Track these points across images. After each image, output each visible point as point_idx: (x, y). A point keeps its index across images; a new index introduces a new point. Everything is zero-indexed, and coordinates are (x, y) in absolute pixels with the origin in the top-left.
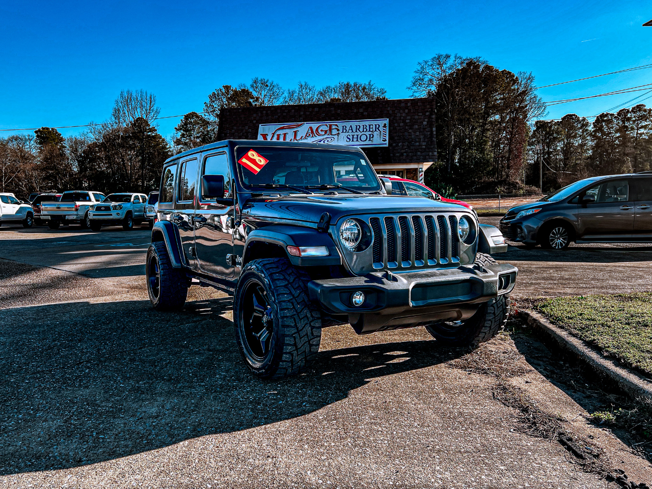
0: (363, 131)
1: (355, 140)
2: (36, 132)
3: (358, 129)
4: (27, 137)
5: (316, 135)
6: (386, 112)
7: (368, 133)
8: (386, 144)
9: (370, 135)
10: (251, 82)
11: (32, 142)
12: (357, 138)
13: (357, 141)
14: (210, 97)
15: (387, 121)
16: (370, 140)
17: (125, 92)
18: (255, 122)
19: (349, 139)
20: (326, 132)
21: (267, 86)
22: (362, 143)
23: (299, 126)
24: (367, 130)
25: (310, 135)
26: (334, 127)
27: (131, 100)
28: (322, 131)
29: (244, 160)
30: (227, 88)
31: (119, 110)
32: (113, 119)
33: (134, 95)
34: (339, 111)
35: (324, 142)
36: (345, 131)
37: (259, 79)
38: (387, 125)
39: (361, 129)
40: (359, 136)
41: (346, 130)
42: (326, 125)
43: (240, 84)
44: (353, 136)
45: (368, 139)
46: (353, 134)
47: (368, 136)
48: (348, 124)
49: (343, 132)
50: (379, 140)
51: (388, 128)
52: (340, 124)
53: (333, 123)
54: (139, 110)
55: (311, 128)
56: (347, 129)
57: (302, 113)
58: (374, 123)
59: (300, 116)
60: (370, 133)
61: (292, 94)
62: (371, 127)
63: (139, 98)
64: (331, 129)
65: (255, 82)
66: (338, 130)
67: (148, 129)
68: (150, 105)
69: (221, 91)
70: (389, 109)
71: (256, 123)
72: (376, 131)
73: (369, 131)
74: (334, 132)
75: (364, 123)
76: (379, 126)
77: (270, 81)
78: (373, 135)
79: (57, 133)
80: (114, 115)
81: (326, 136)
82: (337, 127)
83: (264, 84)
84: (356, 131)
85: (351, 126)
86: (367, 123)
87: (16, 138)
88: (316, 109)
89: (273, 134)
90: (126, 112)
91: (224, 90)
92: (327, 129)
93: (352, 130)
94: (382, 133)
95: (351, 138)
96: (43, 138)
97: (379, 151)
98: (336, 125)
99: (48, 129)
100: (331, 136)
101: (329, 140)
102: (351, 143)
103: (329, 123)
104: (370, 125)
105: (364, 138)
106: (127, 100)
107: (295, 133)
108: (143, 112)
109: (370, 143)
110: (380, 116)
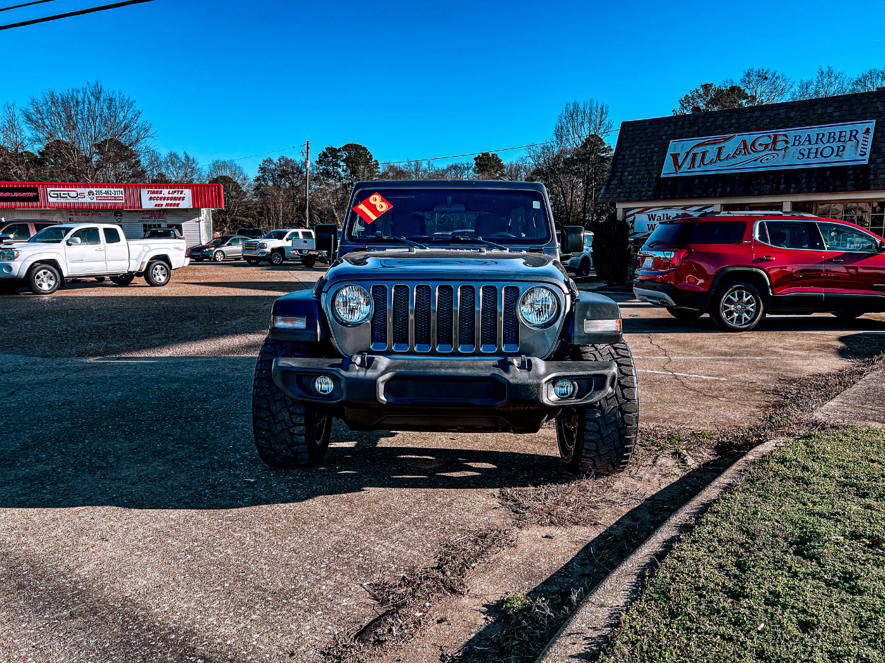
0: (828, 142)
1: (812, 156)
2: (475, 159)
3: (819, 139)
4: (466, 166)
5: (750, 151)
6: (872, 110)
7: (835, 145)
8: (865, 160)
9: (839, 147)
10: (742, 76)
11: (471, 171)
12: (816, 153)
13: (816, 157)
14: (681, 102)
15: (872, 125)
16: (837, 155)
17: (571, 104)
18: (664, 137)
19: (803, 155)
20: (766, 146)
21: (766, 78)
22: (824, 160)
23: (727, 139)
24: (834, 139)
25: (740, 152)
26: (780, 138)
27: (577, 114)
28: (760, 145)
29: (362, 207)
30: (706, 87)
31: (562, 127)
32: (555, 138)
33: (581, 107)
34: (792, 114)
35: (761, 161)
36: (797, 143)
37: (755, 70)
38: (872, 131)
39: (825, 139)
40: (820, 150)
41: (800, 142)
42: (769, 136)
43: (725, 79)
44: (810, 150)
45: (835, 154)
46: (810, 146)
47: (836, 150)
48: (804, 132)
49: (794, 145)
50: (852, 153)
51: (872, 134)
52: (792, 133)
53: (782, 132)
54: (586, 125)
55: (744, 141)
56: (802, 141)
57: (734, 121)
58: (847, 128)
59: (731, 125)
60: (840, 144)
61: (805, 86)
62: (843, 134)
63: (588, 111)
64: (774, 142)
65: (748, 75)
66: (787, 142)
67: (603, 149)
68: (601, 118)
69: (697, 92)
70: (878, 104)
71: (667, 139)
72: (850, 140)
73: (839, 141)
74: (780, 145)
75: (831, 129)
76: (857, 132)
77: (772, 71)
78: (844, 147)
79: (497, 158)
80: (556, 134)
81: (766, 152)
82: (785, 138)
83: (763, 77)
84: (816, 143)
85: (809, 135)
86: (836, 129)
87: (455, 167)
88: (757, 114)
89: (688, 153)
90: (571, 129)
91: (701, 91)
92: (770, 141)
93: (809, 140)
94: (860, 144)
95: (806, 153)
96: (482, 166)
97: (851, 172)
98: (785, 135)
99: (488, 154)
100: (773, 152)
101: (769, 157)
102: (805, 160)
103: (772, 133)
104: (841, 132)
105: (827, 152)
106: (572, 114)
107: (720, 149)
108: (592, 128)
109: (838, 159)
110: (863, 117)
